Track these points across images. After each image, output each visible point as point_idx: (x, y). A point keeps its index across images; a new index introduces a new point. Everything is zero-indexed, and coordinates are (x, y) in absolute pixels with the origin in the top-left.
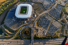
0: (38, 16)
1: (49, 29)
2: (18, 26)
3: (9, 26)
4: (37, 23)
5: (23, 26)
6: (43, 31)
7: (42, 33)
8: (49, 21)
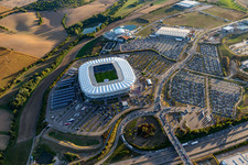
0: (157, 80)
1: (212, 104)
2: (106, 120)
3: (70, 130)
4: (166, 98)
5: (123, 117)
6: (198, 114)
7: (196, 118)
8: (200, 86)
